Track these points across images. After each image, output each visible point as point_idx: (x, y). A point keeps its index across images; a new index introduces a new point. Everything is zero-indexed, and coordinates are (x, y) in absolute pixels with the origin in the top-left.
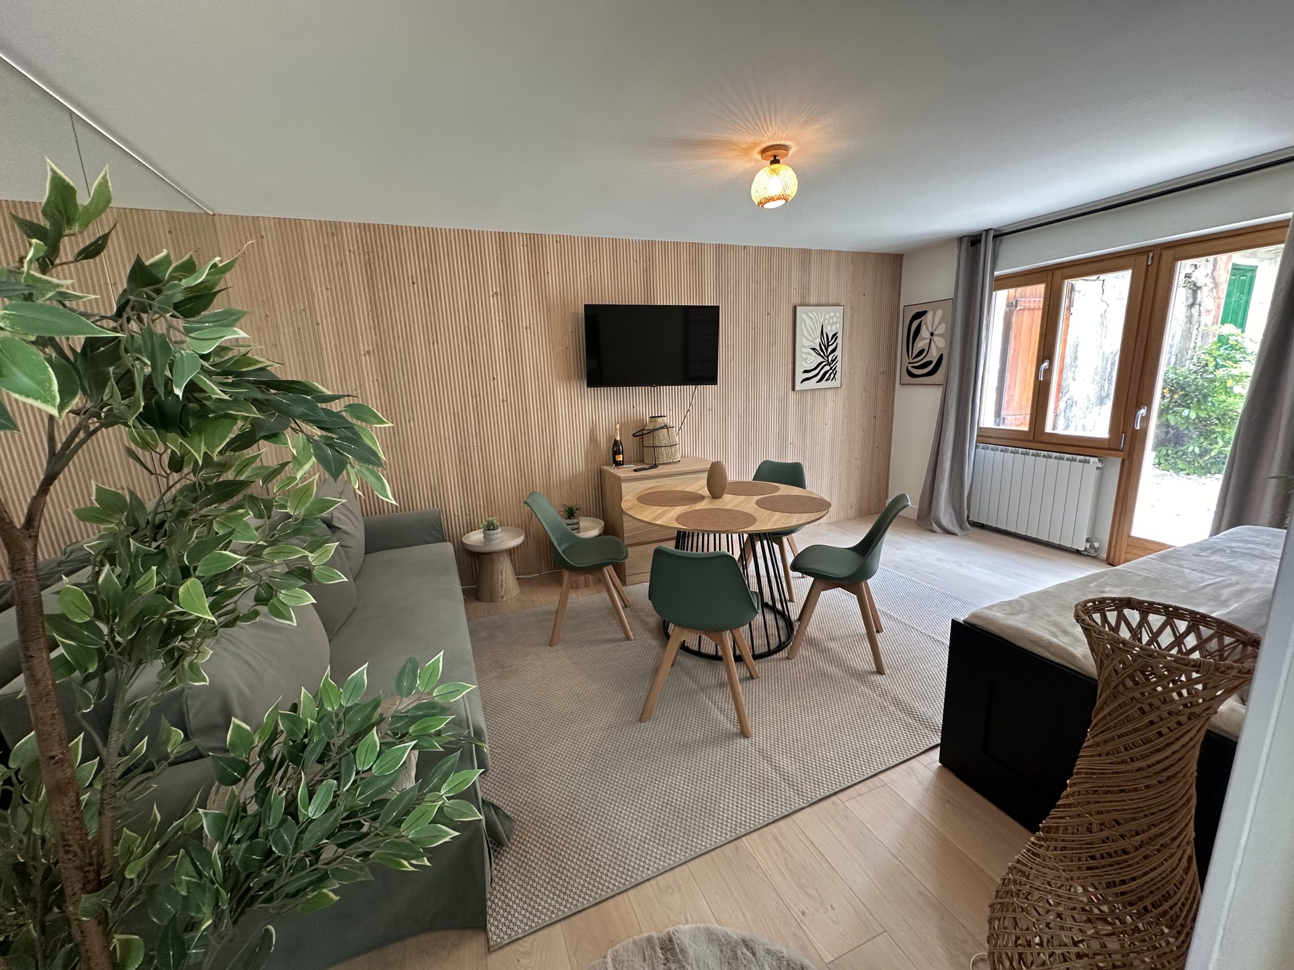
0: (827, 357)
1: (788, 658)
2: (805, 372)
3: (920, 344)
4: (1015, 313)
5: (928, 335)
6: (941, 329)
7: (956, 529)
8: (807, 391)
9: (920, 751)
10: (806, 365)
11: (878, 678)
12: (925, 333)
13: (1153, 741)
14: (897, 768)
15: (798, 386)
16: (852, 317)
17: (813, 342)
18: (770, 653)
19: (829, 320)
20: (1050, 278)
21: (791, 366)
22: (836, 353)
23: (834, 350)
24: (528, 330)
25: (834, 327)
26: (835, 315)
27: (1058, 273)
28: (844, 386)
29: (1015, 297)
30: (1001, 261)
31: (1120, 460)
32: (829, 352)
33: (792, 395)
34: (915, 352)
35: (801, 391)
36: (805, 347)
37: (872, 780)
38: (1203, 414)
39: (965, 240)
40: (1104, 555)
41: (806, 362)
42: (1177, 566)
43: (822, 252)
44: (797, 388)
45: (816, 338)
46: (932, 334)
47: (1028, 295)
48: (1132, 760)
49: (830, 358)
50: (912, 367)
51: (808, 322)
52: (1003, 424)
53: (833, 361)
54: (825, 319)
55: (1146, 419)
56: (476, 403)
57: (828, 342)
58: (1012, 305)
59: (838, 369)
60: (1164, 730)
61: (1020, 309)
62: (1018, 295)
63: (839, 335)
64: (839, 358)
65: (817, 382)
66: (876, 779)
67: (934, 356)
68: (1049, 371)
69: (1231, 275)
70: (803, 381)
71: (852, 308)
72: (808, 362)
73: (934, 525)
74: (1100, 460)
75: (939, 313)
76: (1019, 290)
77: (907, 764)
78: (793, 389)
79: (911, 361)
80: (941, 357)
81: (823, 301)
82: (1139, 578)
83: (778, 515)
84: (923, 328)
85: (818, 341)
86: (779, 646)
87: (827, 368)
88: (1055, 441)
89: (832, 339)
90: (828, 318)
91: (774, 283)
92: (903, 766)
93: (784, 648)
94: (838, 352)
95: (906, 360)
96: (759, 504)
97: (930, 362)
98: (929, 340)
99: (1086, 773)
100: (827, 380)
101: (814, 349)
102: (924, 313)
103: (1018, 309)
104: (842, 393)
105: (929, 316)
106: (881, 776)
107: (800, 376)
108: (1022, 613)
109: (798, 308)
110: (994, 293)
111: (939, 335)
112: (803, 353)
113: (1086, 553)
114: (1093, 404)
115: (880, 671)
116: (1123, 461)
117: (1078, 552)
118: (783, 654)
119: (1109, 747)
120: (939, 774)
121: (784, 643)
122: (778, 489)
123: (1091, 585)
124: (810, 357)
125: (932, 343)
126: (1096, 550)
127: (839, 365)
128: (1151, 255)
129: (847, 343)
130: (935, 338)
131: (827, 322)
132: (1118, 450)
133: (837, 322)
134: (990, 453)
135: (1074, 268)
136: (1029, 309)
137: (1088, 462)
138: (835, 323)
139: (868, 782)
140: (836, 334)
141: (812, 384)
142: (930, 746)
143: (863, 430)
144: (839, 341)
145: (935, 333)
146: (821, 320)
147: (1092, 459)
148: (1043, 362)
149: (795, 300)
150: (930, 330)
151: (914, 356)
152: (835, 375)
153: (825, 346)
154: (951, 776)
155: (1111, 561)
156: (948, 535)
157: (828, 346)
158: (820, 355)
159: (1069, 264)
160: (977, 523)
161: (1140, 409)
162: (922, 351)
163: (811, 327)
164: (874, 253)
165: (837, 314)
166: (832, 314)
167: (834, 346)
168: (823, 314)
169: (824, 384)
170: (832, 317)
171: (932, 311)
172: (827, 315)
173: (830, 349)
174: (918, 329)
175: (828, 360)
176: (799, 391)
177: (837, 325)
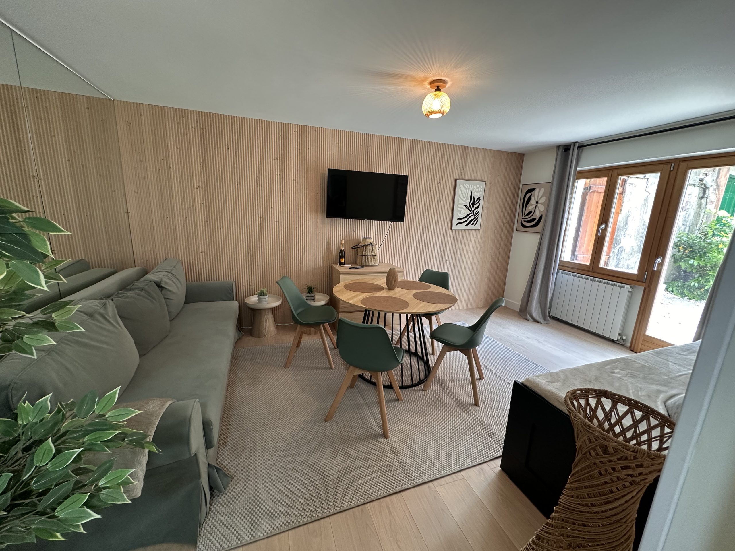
0: (473, 211)
1: (423, 390)
2: (459, 219)
3: (530, 208)
4: (589, 193)
5: (535, 203)
6: (543, 200)
7: (541, 320)
8: (459, 230)
9: (490, 459)
10: (460, 215)
11: (475, 408)
12: (533, 201)
13: (606, 495)
14: (474, 469)
15: (454, 227)
16: (490, 188)
17: (465, 201)
18: (413, 386)
19: (476, 189)
20: (610, 174)
21: (450, 215)
22: (478, 209)
23: (478, 207)
24: (295, 181)
25: (479, 193)
26: (480, 187)
27: (615, 172)
28: (482, 229)
29: (589, 184)
30: (581, 162)
31: (643, 288)
32: (474, 208)
33: (450, 232)
34: (527, 212)
35: (456, 230)
36: (460, 204)
37: (456, 474)
38: (702, 264)
39: (561, 147)
40: (628, 344)
41: (460, 213)
42: (665, 360)
43: (475, 149)
44: (453, 228)
45: (467, 200)
46: (537, 203)
47: (597, 184)
48: (592, 505)
49: (475, 212)
50: (524, 221)
51: (463, 190)
52: (576, 260)
53: (476, 214)
54: (474, 189)
55: (661, 265)
56: (261, 221)
57: (474, 202)
58: (587, 189)
59: (479, 219)
60: (614, 489)
61: (592, 192)
62: (591, 183)
63: (482, 199)
64: (480, 212)
65: (466, 225)
66: (459, 474)
67: (537, 215)
68: (605, 231)
69: (729, 181)
70: (457, 224)
71: (490, 183)
72: (461, 213)
73: (528, 316)
74: (631, 287)
75: (543, 190)
76: (593, 180)
77: (480, 466)
78: (451, 228)
79: (524, 217)
80: (541, 216)
81: (474, 178)
82: (638, 366)
83: (423, 303)
84: (533, 198)
85: (468, 201)
86: (418, 382)
87: (473, 217)
88: (604, 273)
89: (477, 201)
91: (444, 165)
92: (477, 467)
93: (422, 383)
94: (480, 209)
95: (521, 217)
96: (415, 296)
97: (535, 219)
98: (535, 206)
99: (564, 507)
100: (472, 224)
101: (465, 206)
102: (533, 190)
103: (591, 191)
104: (481, 233)
105: (537, 191)
106: (462, 472)
107: (456, 221)
108: (557, 382)
109: (457, 180)
110: (577, 181)
111: (541, 203)
112: (459, 207)
113: (618, 342)
114: (635, 252)
115: (476, 404)
116: (645, 289)
117: (613, 341)
118: (421, 387)
119: (578, 493)
120: (499, 475)
121: (422, 380)
122: (430, 287)
123: (606, 368)
124: (462, 210)
125: (537, 208)
126: (624, 341)
127: (480, 216)
128: (673, 164)
129: (486, 204)
130: (539, 205)
131: (474, 190)
132: (642, 282)
133: (481, 191)
134: (565, 276)
135: (625, 170)
136: (598, 192)
137: (624, 287)
138: (479, 191)
139: (453, 475)
140: (480, 198)
141: (463, 226)
142: (497, 456)
143: (492, 256)
144: (481, 202)
145: (539, 202)
146: (471, 189)
147: (626, 286)
148: (602, 225)
149: (457, 176)
150: (536, 200)
151: (525, 215)
152: (477, 222)
153: (472, 204)
154: (506, 477)
155: (632, 348)
156: (537, 323)
157: (474, 204)
158: (469, 209)
159: (623, 167)
160: (555, 317)
161: (658, 258)
162: (530, 212)
163: (465, 193)
164: (507, 152)
165: (481, 186)
166: (478, 186)
167: (478, 205)
168: (473, 185)
169: (470, 227)
170: (478, 188)
171: (538, 189)
172: (475, 186)
173: (475, 206)
174: (529, 199)
175: (473, 213)
176: (454, 230)
177: (481, 192)
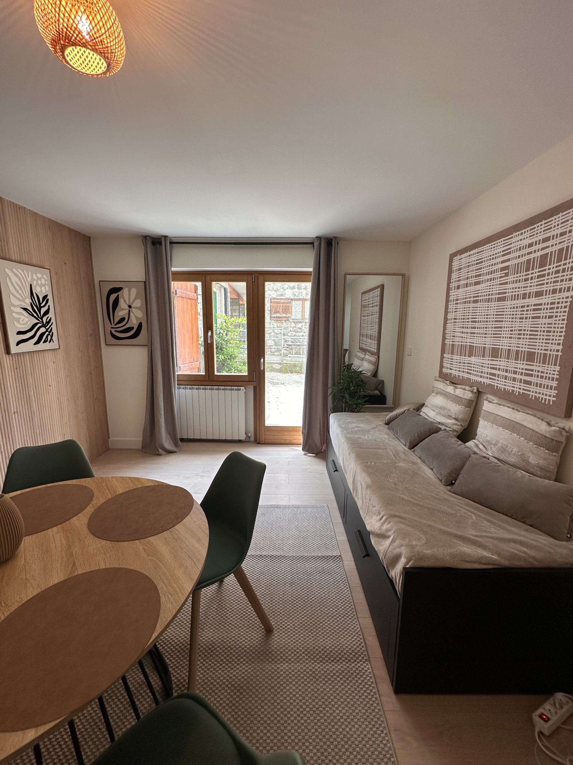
0: (42, 318)
2: (19, 333)
3: (120, 313)
4: (176, 298)
5: (127, 307)
6: (138, 303)
7: (174, 449)
8: (24, 354)
10: (19, 326)
12: (123, 304)
15: (14, 349)
16: (58, 282)
17: (23, 301)
19: (37, 281)
20: (204, 279)
22: (49, 316)
23: (47, 312)
25: (43, 289)
26: (43, 277)
27: (208, 277)
28: (61, 348)
29: (175, 287)
30: (174, 261)
31: (253, 387)
32: (42, 314)
33: (6, 360)
34: (117, 320)
35: (18, 354)
36: (13, 305)
39: (148, 239)
40: (252, 439)
41: (19, 322)
43: (16, 206)
44: (12, 352)
45: (25, 298)
46: (130, 307)
49: (44, 319)
50: (115, 331)
51: (14, 279)
53: (48, 323)
54: (33, 279)
55: (264, 364)
57: (40, 304)
58: (174, 293)
59: (55, 331)
63: (50, 297)
64: (53, 320)
65: (35, 344)
67: (134, 322)
68: (211, 338)
70: (18, 343)
71: (56, 274)
72: (22, 322)
73: (160, 450)
74: (245, 388)
75: (134, 291)
78: (8, 352)
79: (113, 326)
80: (141, 325)
81: (27, 260)
84: (121, 301)
85: (28, 301)
87: (43, 330)
88: (220, 379)
89: (43, 301)
90: (36, 278)
94: (51, 315)
95: (108, 326)
97: (132, 328)
98: (127, 311)
100: (45, 342)
101: (25, 309)
102: (120, 289)
103: (177, 296)
104: (60, 354)
105: (125, 291)
107: (13, 339)
111: (136, 308)
112: (14, 312)
113: (245, 441)
116: (255, 388)
117: (240, 441)
124: (22, 317)
125: (131, 314)
126: (249, 437)
127: (55, 327)
128: (253, 276)
129: (59, 305)
130: (133, 310)
131: (35, 282)
132: (253, 381)
133: (46, 284)
134: (182, 391)
135: (217, 276)
137: (240, 390)
138: (44, 285)
140: (46, 296)
141: (29, 346)
144: (50, 303)
145: (133, 306)
146: (29, 280)
148: (208, 333)
150: (128, 303)
151: (115, 323)
152: (52, 337)
153: (37, 307)
155: (258, 441)
156: (169, 455)
157: (41, 307)
158: (33, 316)
159: (215, 273)
162: (122, 320)
163: (18, 284)
164: (68, 228)
165: (45, 276)
166: (39, 276)
167: (46, 308)
168: (30, 273)
169: (42, 346)
170: (40, 279)
171: (127, 289)
172: (34, 276)
173: (43, 310)
174: (116, 302)
175: (43, 322)
176: (14, 354)
177: (47, 287)
